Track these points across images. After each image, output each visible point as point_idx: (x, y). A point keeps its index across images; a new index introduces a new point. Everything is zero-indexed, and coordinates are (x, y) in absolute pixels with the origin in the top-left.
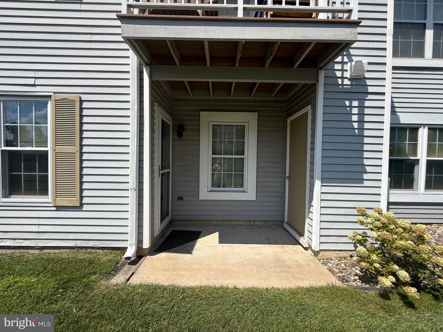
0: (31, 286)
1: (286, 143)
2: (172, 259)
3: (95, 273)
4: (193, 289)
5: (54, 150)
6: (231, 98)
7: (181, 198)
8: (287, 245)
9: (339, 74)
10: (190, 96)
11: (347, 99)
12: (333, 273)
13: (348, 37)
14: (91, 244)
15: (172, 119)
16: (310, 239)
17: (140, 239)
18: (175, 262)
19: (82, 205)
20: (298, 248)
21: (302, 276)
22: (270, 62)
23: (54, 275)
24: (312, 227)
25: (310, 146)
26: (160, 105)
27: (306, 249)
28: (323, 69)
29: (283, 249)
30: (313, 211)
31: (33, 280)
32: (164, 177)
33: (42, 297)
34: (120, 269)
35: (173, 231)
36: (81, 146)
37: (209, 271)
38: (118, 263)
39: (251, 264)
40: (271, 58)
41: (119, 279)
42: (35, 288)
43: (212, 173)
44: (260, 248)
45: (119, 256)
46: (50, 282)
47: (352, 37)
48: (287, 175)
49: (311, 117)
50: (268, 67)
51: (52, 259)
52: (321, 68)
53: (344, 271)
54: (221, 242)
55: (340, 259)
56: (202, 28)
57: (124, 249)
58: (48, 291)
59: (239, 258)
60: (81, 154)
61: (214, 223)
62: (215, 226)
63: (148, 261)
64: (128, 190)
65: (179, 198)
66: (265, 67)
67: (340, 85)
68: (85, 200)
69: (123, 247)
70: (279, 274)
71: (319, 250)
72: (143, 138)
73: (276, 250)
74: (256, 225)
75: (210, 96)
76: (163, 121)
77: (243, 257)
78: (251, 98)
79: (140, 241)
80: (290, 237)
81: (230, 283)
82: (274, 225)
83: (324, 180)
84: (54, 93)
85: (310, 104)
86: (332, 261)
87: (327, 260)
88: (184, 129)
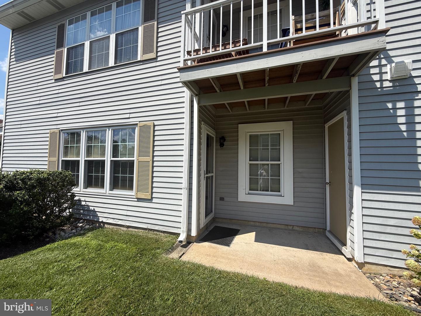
0: (122, 249)
1: (325, 149)
2: (213, 248)
3: (159, 248)
4: (228, 273)
5: (138, 160)
6: (266, 110)
7: (223, 199)
8: (327, 253)
9: (376, 78)
10: (230, 112)
11: (389, 102)
12: (380, 289)
13: (374, 46)
14: (157, 228)
15: (216, 132)
16: (353, 249)
17: (190, 228)
18: (216, 251)
19: (152, 198)
20: (340, 258)
21: (338, 284)
22: (296, 78)
23: (135, 245)
24: (354, 235)
25: (348, 151)
26: (206, 122)
27: (350, 260)
28: (356, 75)
29: (321, 256)
30: (354, 218)
31: (124, 246)
32: (209, 180)
33: (129, 257)
34: (175, 249)
35: (216, 226)
36: (153, 156)
37: (243, 263)
38: (174, 244)
39: (284, 264)
40: (297, 75)
41: (174, 255)
42: (126, 251)
43: (250, 178)
44: (296, 251)
45: (174, 239)
46: (133, 249)
47: (379, 45)
48: (328, 181)
49: (347, 122)
50: (296, 82)
51: (134, 235)
52: (354, 75)
53: (394, 289)
54: (256, 240)
55: (393, 276)
56: (235, 65)
57: (178, 235)
58: (132, 254)
59: (272, 257)
60: (153, 161)
61: (252, 223)
62: (253, 226)
63: (195, 246)
64: (182, 189)
65: (221, 199)
66: (293, 83)
67: (379, 88)
68: (154, 195)
69: (177, 233)
70: (312, 277)
71: (363, 262)
72: (193, 150)
73: (313, 255)
74: (294, 230)
75: (247, 111)
76: (207, 134)
77: (277, 257)
78: (286, 108)
79: (189, 230)
80: (332, 246)
81: (261, 275)
82: (315, 233)
83: (364, 186)
84: (140, 122)
85: (345, 110)
86: (381, 277)
87: (375, 275)
88: (225, 140)
